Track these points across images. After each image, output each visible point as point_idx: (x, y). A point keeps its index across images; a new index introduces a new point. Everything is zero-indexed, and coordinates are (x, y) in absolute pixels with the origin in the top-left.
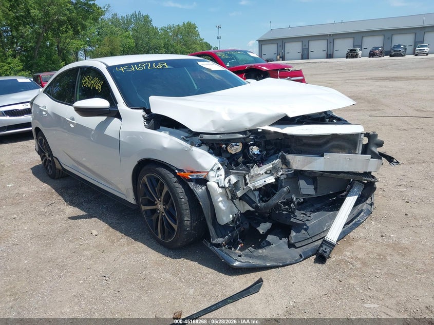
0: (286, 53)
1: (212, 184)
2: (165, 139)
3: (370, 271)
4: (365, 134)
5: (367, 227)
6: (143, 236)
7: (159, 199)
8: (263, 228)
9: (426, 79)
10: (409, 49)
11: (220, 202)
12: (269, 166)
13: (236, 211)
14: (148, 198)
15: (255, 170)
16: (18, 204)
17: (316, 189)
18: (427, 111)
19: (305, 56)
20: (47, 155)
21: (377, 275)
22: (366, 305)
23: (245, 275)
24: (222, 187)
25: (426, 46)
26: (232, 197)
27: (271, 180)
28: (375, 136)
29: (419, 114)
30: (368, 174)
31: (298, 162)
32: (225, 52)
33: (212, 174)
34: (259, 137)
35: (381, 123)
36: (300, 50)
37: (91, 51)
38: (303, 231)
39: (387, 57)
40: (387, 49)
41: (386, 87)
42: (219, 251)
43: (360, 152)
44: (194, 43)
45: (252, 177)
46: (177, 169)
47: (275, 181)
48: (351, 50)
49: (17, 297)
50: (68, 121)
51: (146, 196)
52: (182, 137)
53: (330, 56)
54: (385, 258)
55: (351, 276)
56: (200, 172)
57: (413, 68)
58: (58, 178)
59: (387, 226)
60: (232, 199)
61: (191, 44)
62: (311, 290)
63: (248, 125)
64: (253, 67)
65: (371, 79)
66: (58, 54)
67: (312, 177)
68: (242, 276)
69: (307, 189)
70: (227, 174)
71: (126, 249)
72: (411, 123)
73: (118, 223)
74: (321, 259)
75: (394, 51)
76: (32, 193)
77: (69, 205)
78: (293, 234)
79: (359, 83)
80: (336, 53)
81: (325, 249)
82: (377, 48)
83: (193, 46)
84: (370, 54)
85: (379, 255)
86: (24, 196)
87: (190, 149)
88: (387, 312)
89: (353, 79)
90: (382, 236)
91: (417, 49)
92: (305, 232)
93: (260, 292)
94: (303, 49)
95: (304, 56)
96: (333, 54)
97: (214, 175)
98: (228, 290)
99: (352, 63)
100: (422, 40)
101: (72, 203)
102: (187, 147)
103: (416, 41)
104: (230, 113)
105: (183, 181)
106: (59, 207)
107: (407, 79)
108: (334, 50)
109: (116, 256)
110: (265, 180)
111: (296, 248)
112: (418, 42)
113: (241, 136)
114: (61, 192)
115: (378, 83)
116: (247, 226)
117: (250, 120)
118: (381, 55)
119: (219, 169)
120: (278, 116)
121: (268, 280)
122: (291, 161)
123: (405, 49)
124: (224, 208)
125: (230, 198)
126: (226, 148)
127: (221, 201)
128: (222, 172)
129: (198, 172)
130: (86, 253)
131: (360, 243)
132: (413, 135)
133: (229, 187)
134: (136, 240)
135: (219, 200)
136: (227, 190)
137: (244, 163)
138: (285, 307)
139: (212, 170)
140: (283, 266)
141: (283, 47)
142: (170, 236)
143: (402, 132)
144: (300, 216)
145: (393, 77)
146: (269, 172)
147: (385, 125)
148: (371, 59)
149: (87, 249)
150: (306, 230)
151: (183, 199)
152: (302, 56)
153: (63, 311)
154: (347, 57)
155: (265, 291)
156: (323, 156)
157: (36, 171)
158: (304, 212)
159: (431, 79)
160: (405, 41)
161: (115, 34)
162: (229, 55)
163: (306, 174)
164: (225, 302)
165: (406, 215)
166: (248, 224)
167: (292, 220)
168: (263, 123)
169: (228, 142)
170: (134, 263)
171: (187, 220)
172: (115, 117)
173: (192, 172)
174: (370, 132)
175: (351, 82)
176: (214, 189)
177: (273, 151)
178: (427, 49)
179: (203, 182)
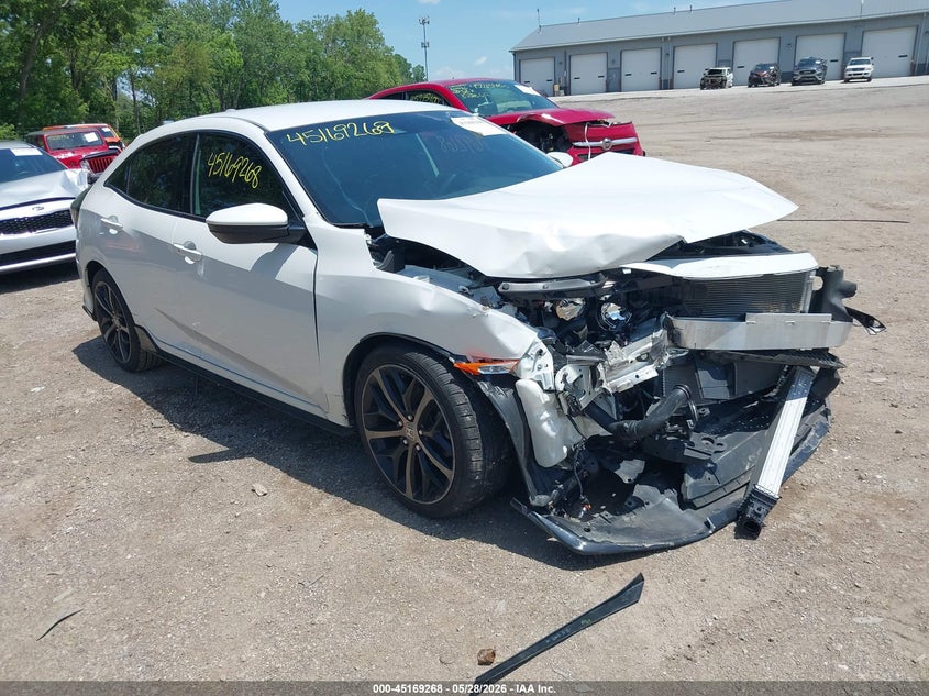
0: (572, 78)
1: (527, 383)
2: (425, 294)
3: (853, 551)
4: (817, 270)
5: (826, 461)
6: (366, 491)
7: (409, 417)
8: (628, 470)
9: (876, 136)
10: (833, 68)
11: (545, 420)
12: (645, 345)
13: (576, 438)
14: (384, 414)
15: (615, 353)
16: (68, 430)
17: (731, 388)
18: (895, 208)
19: (613, 84)
20: (116, 322)
21: (867, 559)
22: (857, 620)
23: (602, 569)
24: (549, 391)
25: (868, 62)
26: (570, 410)
27: (649, 373)
28: (839, 274)
29: (877, 214)
30: (821, 353)
31: (697, 333)
32: (469, 84)
33: (526, 364)
34: (623, 285)
35: (804, 235)
36: (604, 73)
37: (145, 77)
38: (707, 475)
39: (786, 87)
40: (786, 68)
41: (796, 154)
42: (547, 522)
43: (808, 307)
44: (374, 58)
45: (611, 368)
46: (452, 355)
47: (656, 374)
48: (712, 72)
49: (134, 633)
50: (179, 250)
51: (377, 410)
52: (461, 287)
53: (666, 84)
54: (874, 523)
55: (815, 562)
56: (502, 361)
57: (843, 111)
58: (143, 371)
59: (867, 456)
60: (570, 416)
61: (366, 61)
62: (743, 594)
63: (602, 261)
64: (533, 118)
65: (762, 135)
66: (73, 84)
67: (724, 364)
68: (597, 571)
69: (714, 388)
70: (559, 364)
71: (338, 521)
72: (866, 234)
73: (305, 466)
74: (749, 528)
75: (801, 73)
76: (93, 405)
77: (181, 429)
78: (689, 481)
79: (738, 145)
80: (678, 78)
81: (759, 509)
82: (764, 67)
83: (371, 64)
84: (750, 78)
85: (862, 517)
86: (77, 412)
87: (483, 314)
88: (900, 632)
89: (724, 136)
90: (860, 478)
91: (848, 67)
92: (712, 477)
93: (641, 601)
94: (608, 70)
95: (611, 86)
96: (672, 81)
97: (530, 366)
98: (573, 599)
99: (714, 100)
100: (859, 49)
101: (187, 426)
102: (474, 309)
103: (847, 50)
104: (564, 238)
105: (467, 380)
106: (160, 435)
107: (837, 135)
108: (676, 72)
109: (319, 536)
110: (637, 373)
111: (696, 508)
112: (850, 53)
113: (588, 284)
114: (157, 400)
115: (779, 146)
116: (594, 469)
117: (606, 251)
118: (774, 80)
119: (540, 352)
120: (666, 242)
121: (652, 577)
122: (684, 333)
123: (824, 68)
124: (552, 434)
125: (566, 412)
126: (553, 309)
127: (547, 420)
128: (548, 359)
129: (495, 361)
130: (253, 533)
131: (817, 494)
132: (876, 262)
133: (565, 390)
134: (355, 501)
135: (542, 417)
136: (560, 396)
137: (592, 339)
138: (698, 629)
139: (526, 355)
140: (677, 547)
141: (567, 65)
142: (433, 493)
143: (852, 254)
144: (699, 444)
145: (806, 132)
146: (644, 357)
147: (813, 240)
148: (754, 90)
149: (255, 525)
150: (712, 471)
151: (469, 418)
152: (607, 84)
153: (244, 658)
154: (702, 87)
155: (650, 599)
156: (742, 319)
157: (86, 353)
158: (708, 436)
159: (887, 136)
160: (822, 50)
161: (197, 38)
162: (477, 91)
163: (712, 357)
164: (576, 626)
165: (898, 432)
166: (596, 465)
167: (687, 452)
168: (634, 256)
169: (558, 296)
170: (365, 551)
171: (477, 460)
172: (300, 243)
173: (483, 361)
174: (829, 265)
175: (720, 144)
176: (533, 395)
177: (647, 312)
178: (868, 68)
179: (509, 380)
